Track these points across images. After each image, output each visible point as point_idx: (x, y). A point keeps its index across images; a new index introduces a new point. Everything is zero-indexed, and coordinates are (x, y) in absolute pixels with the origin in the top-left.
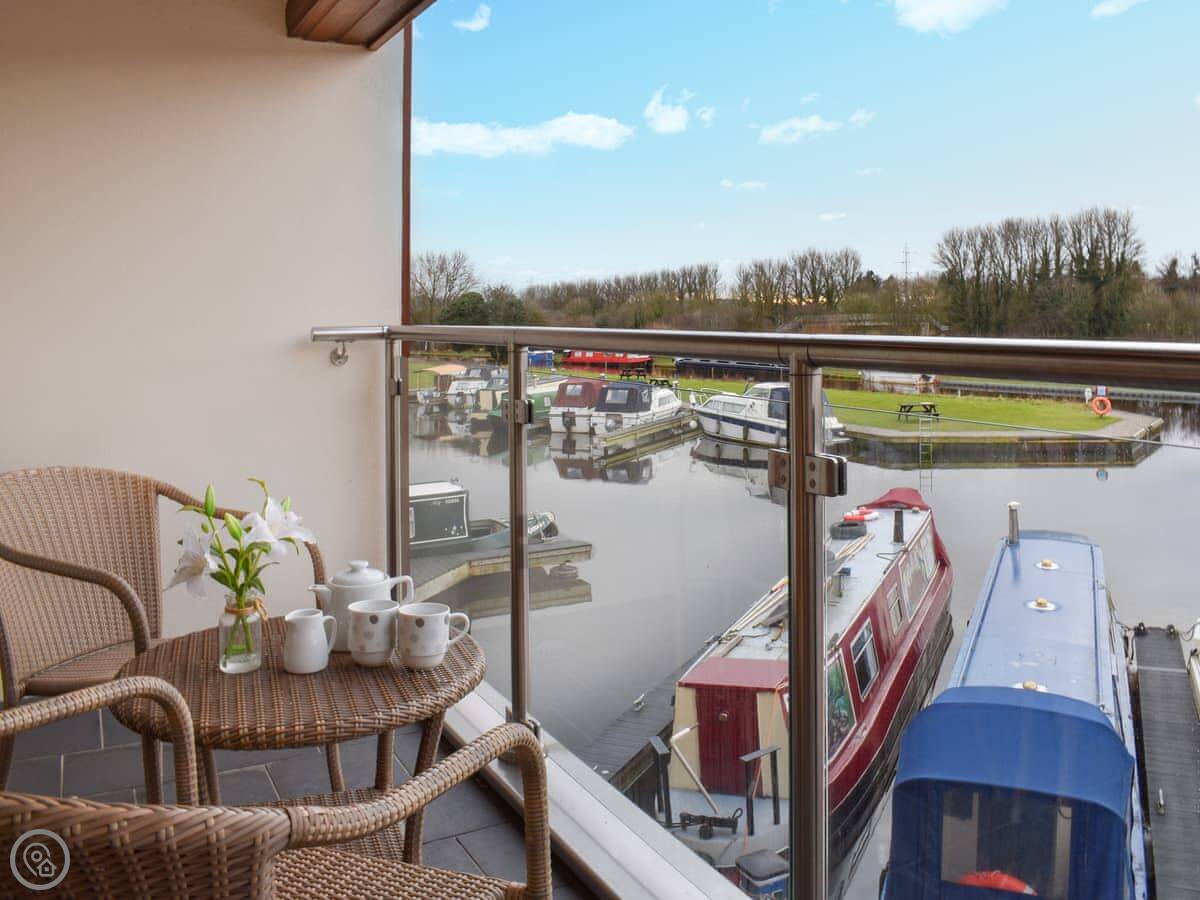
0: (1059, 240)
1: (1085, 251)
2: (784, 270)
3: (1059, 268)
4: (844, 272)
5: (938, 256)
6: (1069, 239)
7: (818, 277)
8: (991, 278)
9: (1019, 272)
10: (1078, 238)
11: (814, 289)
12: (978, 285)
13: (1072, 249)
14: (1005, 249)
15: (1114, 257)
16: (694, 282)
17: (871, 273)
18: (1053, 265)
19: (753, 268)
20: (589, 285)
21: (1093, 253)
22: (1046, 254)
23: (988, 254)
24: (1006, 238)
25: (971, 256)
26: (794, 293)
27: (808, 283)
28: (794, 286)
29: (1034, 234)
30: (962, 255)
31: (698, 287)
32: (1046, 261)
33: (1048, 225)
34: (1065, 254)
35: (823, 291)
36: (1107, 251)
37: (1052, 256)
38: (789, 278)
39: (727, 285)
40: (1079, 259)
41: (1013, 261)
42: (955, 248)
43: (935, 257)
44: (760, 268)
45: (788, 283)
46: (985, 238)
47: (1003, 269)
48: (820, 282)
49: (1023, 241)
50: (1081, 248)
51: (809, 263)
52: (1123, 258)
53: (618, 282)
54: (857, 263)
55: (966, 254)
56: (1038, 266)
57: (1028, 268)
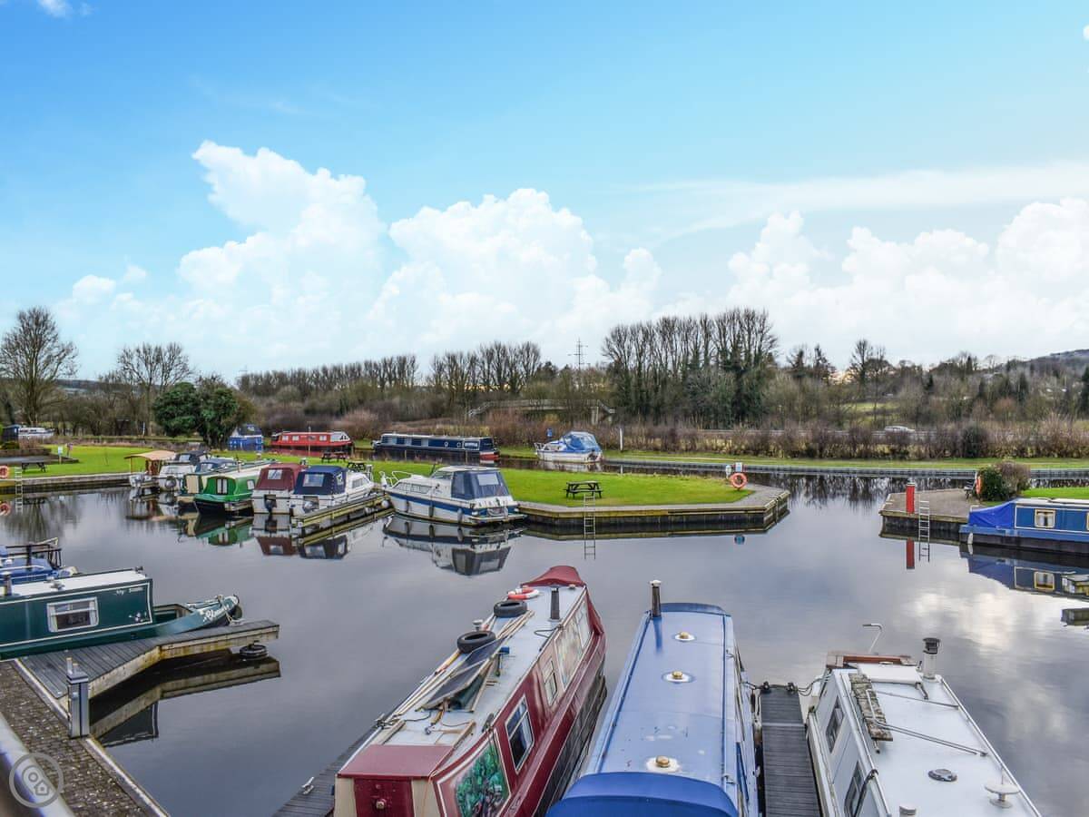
0: (708, 335)
1: (729, 345)
2: (473, 361)
3: (707, 360)
4: (526, 363)
5: (607, 349)
6: (715, 335)
7: (503, 368)
8: (651, 368)
9: (674, 363)
10: (723, 334)
11: (499, 377)
12: (640, 374)
13: (718, 343)
14: (663, 343)
15: (753, 349)
16: (394, 371)
17: (550, 363)
18: (702, 357)
19: (447, 359)
20: (299, 373)
21: (735, 348)
22: (696, 347)
23: (648, 347)
24: (663, 334)
25: (634, 349)
26: (482, 381)
27: (495, 372)
28: (482, 375)
29: (687, 329)
30: (626, 349)
31: (397, 376)
32: (697, 354)
33: (698, 323)
34: (713, 348)
35: (508, 379)
36: (747, 345)
37: (701, 349)
38: (478, 369)
39: (423, 374)
40: (723, 352)
41: (669, 353)
42: (620, 343)
43: (604, 350)
44: (452, 359)
45: (477, 373)
46: (646, 334)
47: (661, 360)
48: (505, 372)
49: (677, 336)
50: (725, 342)
51: (496, 355)
52: (759, 350)
53: (325, 370)
54: (537, 355)
55: (629, 347)
56: (690, 358)
57: (681, 359)
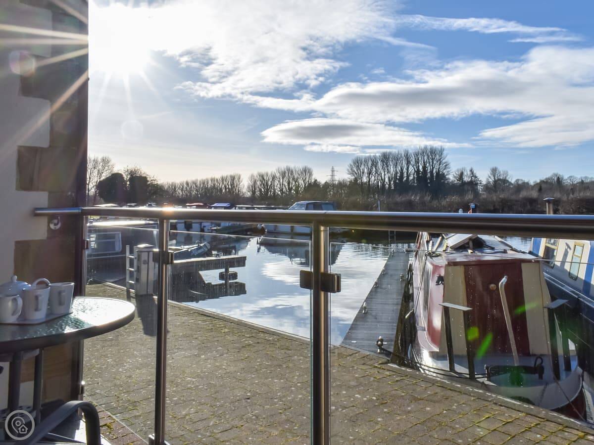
0: (408, 163)
2: (274, 178)
3: (408, 176)
4: (304, 178)
5: (350, 171)
6: (413, 162)
8: (376, 182)
9: (389, 178)
10: (417, 162)
11: (289, 188)
12: (369, 184)
13: (415, 167)
14: (383, 167)
15: (434, 171)
16: (228, 184)
18: (405, 175)
19: (258, 177)
21: (424, 168)
22: (402, 169)
23: (374, 169)
24: (383, 161)
25: (366, 170)
26: (279, 189)
27: (286, 184)
28: (279, 186)
29: (397, 159)
31: (230, 187)
32: (402, 173)
33: (403, 155)
34: (411, 169)
36: (431, 167)
37: (405, 170)
40: (418, 172)
41: (386, 173)
42: (358, 167)
44: (262, 176)
45: (276, 184)
46: (373, 161)
47: (381, 177)
48: (292, 183)
49: (391, 163)
50: (419, 166)
51: (287, 175)
52: (439, 171)
54: (311, 175)
55: (363, 170)
56: (398, 175)
57: (393, 175)
